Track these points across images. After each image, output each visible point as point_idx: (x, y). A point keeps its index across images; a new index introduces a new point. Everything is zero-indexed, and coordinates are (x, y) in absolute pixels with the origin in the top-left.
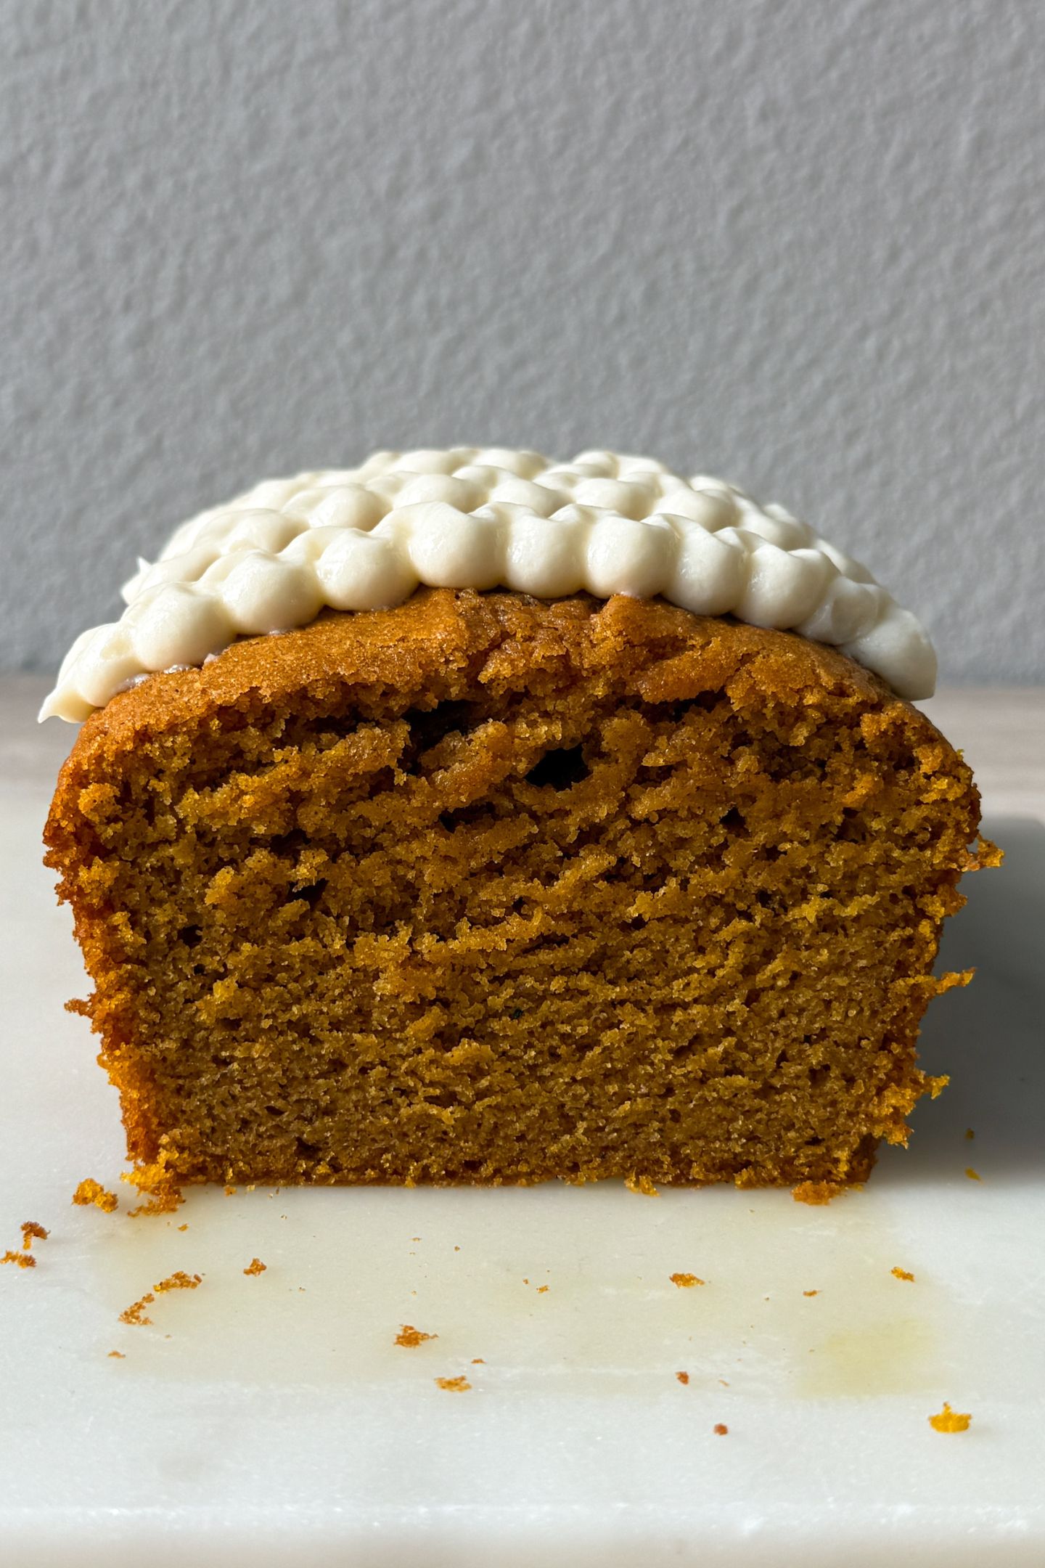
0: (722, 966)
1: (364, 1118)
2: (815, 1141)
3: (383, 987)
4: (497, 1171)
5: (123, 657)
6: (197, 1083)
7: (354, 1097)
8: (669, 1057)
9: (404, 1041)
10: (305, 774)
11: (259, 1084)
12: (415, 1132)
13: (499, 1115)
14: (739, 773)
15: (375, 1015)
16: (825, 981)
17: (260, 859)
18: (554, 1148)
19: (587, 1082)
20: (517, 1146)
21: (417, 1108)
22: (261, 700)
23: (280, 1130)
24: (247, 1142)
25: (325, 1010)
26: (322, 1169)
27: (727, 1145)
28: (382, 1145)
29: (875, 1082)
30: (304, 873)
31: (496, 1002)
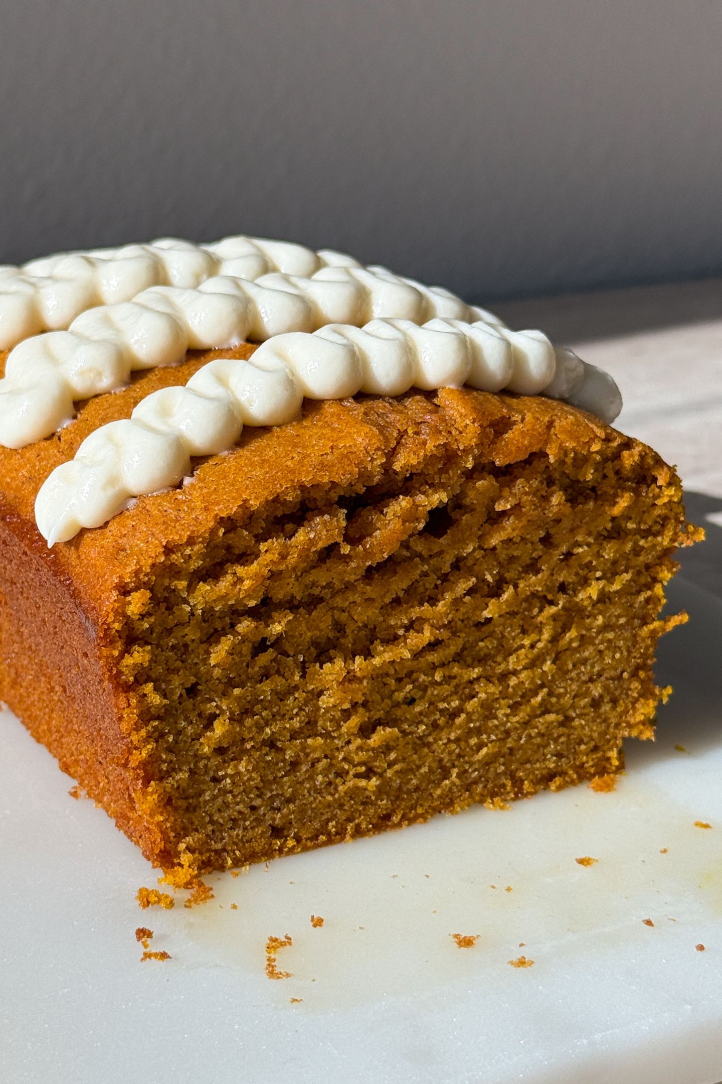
0: (539, 640)
1: (315, 799)
2: (596, 749)
3: (326, 701)
4: (404, 817)
5: (117, 488)
6: (201, 799)
7: (308, 786)
8: (509, 711)
9: (339, 737)
10: (283, 557)
11: (244, 791)
12: (349, 801)
13: (402, 776)
14: (553, 505)
15: (320, 723)
16: (600, 637)
17: (245, 626)
18: (439, 792)
19: (457, 740)
20: (415, 795)
21: (350, 784)
22: (250, 508)
23: (259, 821)
24: (238, 835)
25: (288, 726)
26: (291, 843)
27: (544, 764)
28: (329, 815)
29: (630, 699)
30: (277, 628)
31: (400, 696)
